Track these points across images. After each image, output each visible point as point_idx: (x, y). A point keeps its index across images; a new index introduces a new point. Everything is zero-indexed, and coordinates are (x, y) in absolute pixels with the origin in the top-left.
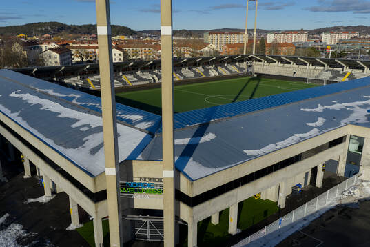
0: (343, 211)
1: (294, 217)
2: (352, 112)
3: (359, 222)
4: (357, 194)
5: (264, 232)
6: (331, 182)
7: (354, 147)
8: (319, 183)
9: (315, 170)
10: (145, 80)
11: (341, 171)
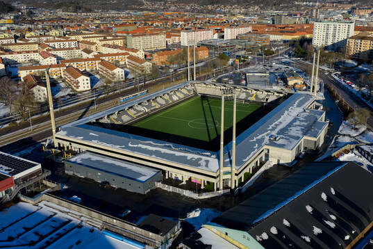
0: (266, 172)
1: (256, 175)
2: (264, 139)
3: (270, 174)
4: (269, 166)
5: (251, 180)
6: (262, 164)
7: (266, 152)
8: (258, 165)
9: (257, 162)
10: (140, 111)
11: (264, 160)
